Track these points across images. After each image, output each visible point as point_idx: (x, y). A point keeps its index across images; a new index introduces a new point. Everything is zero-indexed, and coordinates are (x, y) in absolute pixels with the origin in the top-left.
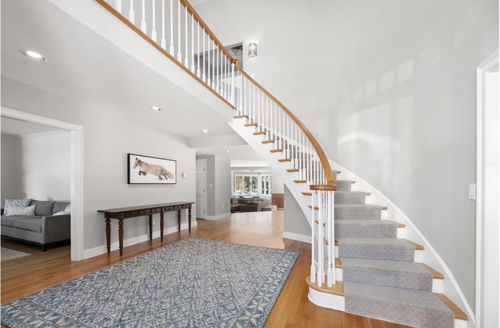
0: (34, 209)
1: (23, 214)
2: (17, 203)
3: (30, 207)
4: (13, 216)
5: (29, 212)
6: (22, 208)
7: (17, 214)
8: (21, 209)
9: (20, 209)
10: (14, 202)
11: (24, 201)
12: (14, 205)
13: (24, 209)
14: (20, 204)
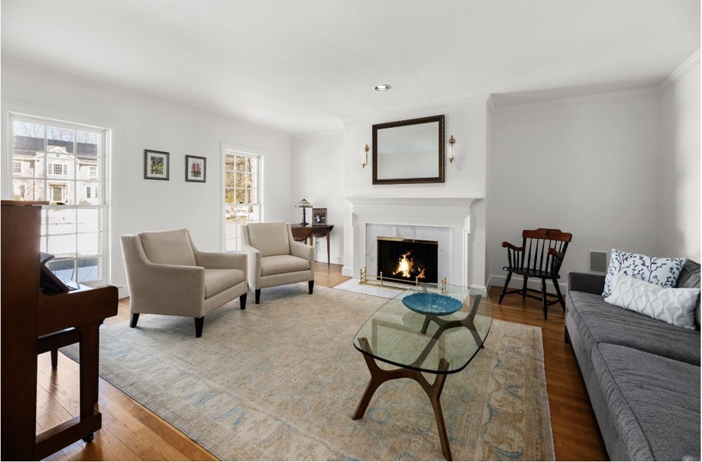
0: (689, 304)
1: (648, 312)
2: (641, 267)
3: (680, 290)
4: (618, 307)
5: (671, 310)
6: (651, 287)
7: (633, 307)
8: (646, 291)
9: (642, 289)
10: (630, 261)
11: (660, 261)
12: (630, 272)
13: (654, 292)
14: (647, 273)
